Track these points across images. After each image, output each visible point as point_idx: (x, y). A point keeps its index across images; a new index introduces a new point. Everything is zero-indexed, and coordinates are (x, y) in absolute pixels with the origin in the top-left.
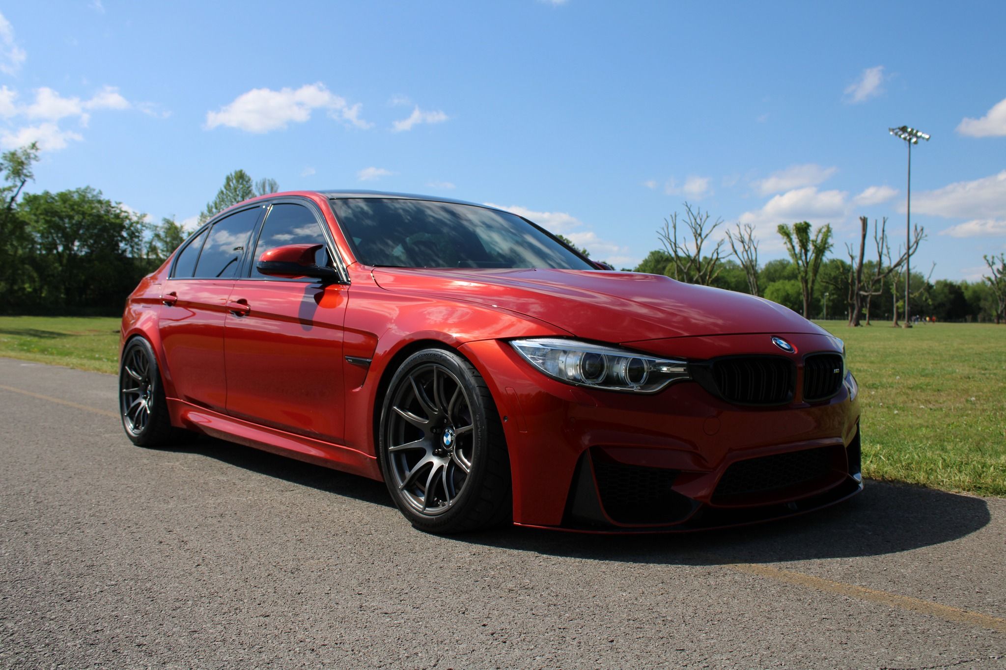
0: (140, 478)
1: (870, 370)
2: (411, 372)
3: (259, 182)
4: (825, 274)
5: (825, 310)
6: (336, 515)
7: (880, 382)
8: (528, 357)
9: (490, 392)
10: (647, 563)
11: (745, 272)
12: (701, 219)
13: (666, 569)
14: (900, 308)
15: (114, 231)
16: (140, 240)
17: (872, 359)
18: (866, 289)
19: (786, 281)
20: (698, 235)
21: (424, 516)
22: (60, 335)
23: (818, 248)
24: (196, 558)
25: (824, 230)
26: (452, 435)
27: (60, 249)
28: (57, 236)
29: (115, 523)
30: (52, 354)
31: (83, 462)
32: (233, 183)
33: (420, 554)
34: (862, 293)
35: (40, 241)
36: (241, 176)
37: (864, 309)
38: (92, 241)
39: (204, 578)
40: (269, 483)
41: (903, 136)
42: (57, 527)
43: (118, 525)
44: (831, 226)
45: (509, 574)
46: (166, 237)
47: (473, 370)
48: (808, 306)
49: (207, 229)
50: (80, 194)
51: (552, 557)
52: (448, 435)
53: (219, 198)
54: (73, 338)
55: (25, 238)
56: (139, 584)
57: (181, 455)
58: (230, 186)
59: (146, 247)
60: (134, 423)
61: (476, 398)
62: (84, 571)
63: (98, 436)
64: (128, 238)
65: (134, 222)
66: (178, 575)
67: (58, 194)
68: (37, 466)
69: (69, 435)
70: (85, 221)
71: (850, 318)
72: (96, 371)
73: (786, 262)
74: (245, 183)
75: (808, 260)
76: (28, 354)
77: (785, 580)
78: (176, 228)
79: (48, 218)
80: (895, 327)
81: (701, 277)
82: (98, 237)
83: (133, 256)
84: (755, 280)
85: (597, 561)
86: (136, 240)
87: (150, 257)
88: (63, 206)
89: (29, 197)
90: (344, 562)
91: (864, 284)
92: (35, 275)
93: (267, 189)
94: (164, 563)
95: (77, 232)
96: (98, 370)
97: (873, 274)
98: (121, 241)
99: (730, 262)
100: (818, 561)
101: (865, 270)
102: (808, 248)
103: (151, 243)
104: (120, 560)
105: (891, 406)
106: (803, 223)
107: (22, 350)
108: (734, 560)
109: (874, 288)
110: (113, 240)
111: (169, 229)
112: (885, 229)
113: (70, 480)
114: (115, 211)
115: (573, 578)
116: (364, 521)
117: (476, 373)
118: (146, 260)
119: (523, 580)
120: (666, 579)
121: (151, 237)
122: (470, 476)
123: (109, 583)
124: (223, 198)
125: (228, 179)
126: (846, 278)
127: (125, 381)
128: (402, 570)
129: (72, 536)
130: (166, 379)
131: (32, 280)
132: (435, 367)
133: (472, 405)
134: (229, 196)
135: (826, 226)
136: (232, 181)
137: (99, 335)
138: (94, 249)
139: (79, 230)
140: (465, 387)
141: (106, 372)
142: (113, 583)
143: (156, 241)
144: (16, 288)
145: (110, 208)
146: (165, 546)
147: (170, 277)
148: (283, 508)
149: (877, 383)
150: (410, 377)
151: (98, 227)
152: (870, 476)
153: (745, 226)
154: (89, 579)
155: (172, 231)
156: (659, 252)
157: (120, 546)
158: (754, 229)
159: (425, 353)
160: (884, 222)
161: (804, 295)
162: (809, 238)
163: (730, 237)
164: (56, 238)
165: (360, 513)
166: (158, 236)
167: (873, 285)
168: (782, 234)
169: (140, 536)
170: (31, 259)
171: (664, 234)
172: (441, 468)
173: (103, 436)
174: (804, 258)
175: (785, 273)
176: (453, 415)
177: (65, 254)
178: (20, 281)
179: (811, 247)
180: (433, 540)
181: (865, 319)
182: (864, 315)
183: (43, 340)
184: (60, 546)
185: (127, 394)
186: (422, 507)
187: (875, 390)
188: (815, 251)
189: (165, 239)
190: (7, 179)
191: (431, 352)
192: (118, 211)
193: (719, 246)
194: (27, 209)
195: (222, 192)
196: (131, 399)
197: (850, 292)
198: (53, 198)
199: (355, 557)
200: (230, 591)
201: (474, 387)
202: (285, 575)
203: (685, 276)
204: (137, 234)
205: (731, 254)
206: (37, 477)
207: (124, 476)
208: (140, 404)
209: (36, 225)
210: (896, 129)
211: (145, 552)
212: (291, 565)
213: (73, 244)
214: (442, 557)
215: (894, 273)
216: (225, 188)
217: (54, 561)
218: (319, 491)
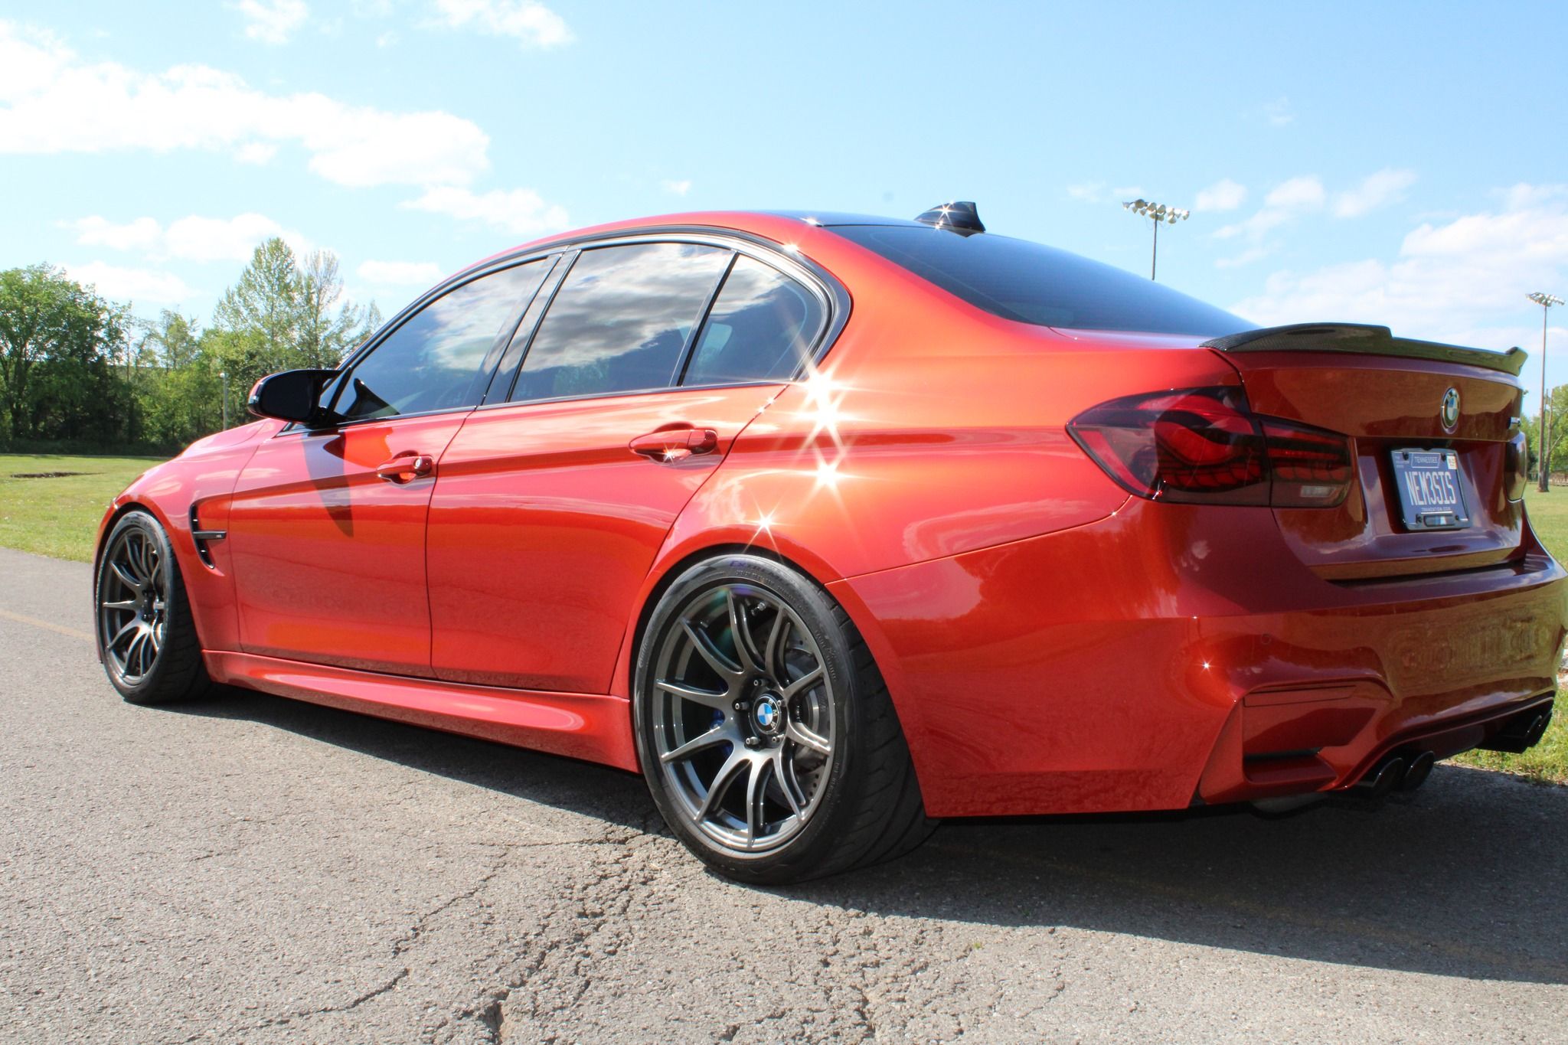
3: (307, 256)
16: (124, 342)
32: (265, 257)
36: (277, 248)
38: (53, 344)
46: (167, 336)
50: (33, 275)
53: (245, 281)
58: (261, 262)
59: (134, 351)
64: (106, 339)
65: (115, 316)
70: (40, 314)
74: (283, 257)
78: (183, 324)
83: (115, 365)
86: (119, 342)
87: (141, 366)
93: (322, 266)
98: (96, 344)
103: (141, 346)
110: (84, 342)
111: (171, 324)
114: (86, 298)
118: (136, 370)
121: (143, 338)
124: (249, 281)
125: (258, 252)
134: (260, 277)
136: (264, 254)
138: (57, 354)
143: (151, 343)
145: (79, 295)
155: (175, 328)
166: (153, 335)
177: (13, 362)
189: (165, 340)
192: (91, 299)
195: (249, 272)
204: (119, 334)
213: (24, 347)
216: (254, 265)
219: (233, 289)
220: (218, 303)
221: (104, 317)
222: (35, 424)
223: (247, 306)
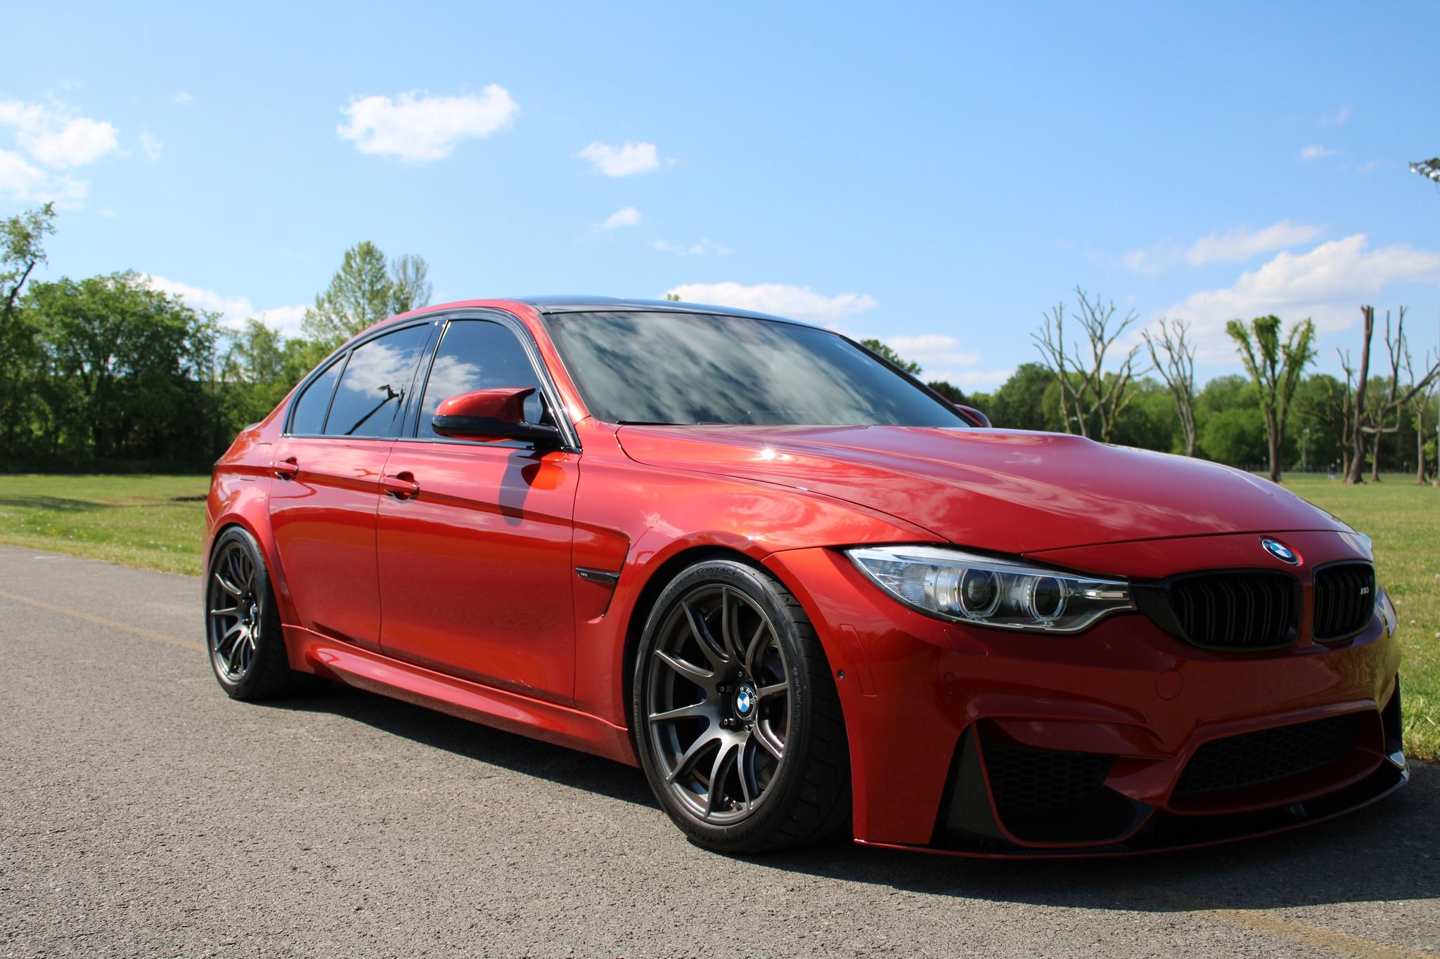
0: (248, 756)
1: (1390, 563)
2: (684, 596)
3: (396, 260)
4: (1303, 398)
5: (1303, 458)
6: (564, 821)
7: (1408, 584)
8: (876, 576)
9: (814, 630)
10: (1071, 906)
11: (1174, 397)
12: (1102, 314)
13: (1102, 917)
14: (1429, 453)
15: (171, 339)
16: (210, 354)
17: (1391, 542)
18: (1372, 423)
19: (1241, 411)
20: (1097, 338)
21: (708, 825)
22: (90, 506)
23: (1294, 358)
24: (354, 896)
25: (1302, 328)
26: (751, 696)
27: (87, 368)
28: (82, 348)
29: (218, 835)
30: (80, 538)
31: (154, 728)
32: (355, 262)
33: (706, 890)
34: (1366, 429)
35: (55, 356)
36: (369, 252)
37: (1368, 455)
38: (136, 356)
39: (372, 932)
40: (450, 764)
41: (1432, 175)
42: (129, 842)
43: (224, 838)
44: (1313, 322)
45: (851, 924)
46: (252, 348)
47: (787, 596)
48: (1277, 451)
49: (344, 356)
50: (117, 282)
51: (916, 895)
52: (744, 696)
53: (335, 286)
54: (109, 511)
55: (33, 353)
56: (270, 943)
57: (305, 715)
58: (351, 267)
59: (220, 364)
60: (230, 663)
61: (792, 640)
62: (182, 918)
63: (170, 681)
64: (193, 350)
65: (203, 326)
66: (329, 926)
67: (83, 282)
68: (83, 735)
69: (126, 680)
70: (125, 324)
71: (1345, 470)
72: (153, 569)
73: (1238, 380)
74: (374, 261)
75: (1276, 377)
76: (43, 539)
77: (1298, 939)
78: (267, 335)
79: (68, 320)
80: (1420, 484)
81: (1103, 406)
82: (144, 350)
83: (200, 379)
84: (1189, 409)
85: (989, 902)
86: (205, 353)
87: (226, 380)
88: (91, 300)
89: (39, 286)
90: (588, 903)
91: (1368, 415)
92: (47, 409)
93: (411, 271)
94: (305, 905)
95: (113, 341)
96: (156, 566)
97: (1383, 398)
98: (182, 355)
99: (1148, 380)
100: (1348, 905)
101: (1370, 393)
102: (1277, 358)
103: (228, 358)
104: (236, 900)
105: (1429, 624)
106: (1267, 318)
107: (32, 531)
108: (1209, 903)
109: (1385, 421)
110: (169, 354)
111: (257, 336)
112: (1403, 326)
113: (137, 758)
114: (172, 308)
115: (955, 932)
116: (610, 831)
117: (791, 601)
118: (222, 385)
119: (875, 934)
120: (1104, 934)
121: (229, 349)
122: (784, 764)
123: (223, 941)
124: (340, 286)
125: (348, 256)
126: (1338, 405)
127: (215, 596)
128: (682, 917)
129: (155, 858)
130: (282, 595)
131: (42, 417)
132: (724, 589)
133: (786, 651)
134: (350, 282)
135: (1305, 321)
136: (355, 259)
137: (150, 506)
138: (140, 368)
139: (116, 336)
140: (774, 623)
141: (169, 570)
142: (230, 940)
143: (237, 355)
144: (18, 429)
145: (165, 304)
146: (302, 875)
147: (285, 432)
148: (479, 808)
149: (1404, 585)
150: (684, 604)
151: (145, 334)
152: (1413, 753)
153: (1173, 323)
154: (192, 933)
155: (260, 339)
156: (1033, 366)
157: (231, 876)
158: (1188, 326)
159: (707, 567)
160: (1402, 315)
161: (1270, 434)
162: (1277, 341)
163: (1149, 342)
164: (79, 352)
165: (603, 817)
166: (239, 347)
167: (1384, 416)
168: (1233, 335)
169: (260, 858)
170: (42, 386)
171: (1043, 339)
172: (734, 749)
173: (179, 682)
174: (1269, 373)
175: (1240, 399)
176: (754, 666)
177: (94, 377)
178: (23, 419)
179: (1280, 356)
180: (725, 864)
181: (1370, 470)
182: (1370, 465)
183: (63, 515)
184: (138, 875)
185: (219, 617)
186: (704, 810)
187: (1401, 597)
188: (1288, 362)
189: (250, 352)
190: (5, 260)
191: (718, 566)
192: (177, 308)
193: (1131, 356)
194: (35, 306)
195: (339, 277)
196: (224, 624)
197: (1345, 428)
198: (76, 289)
199: (604, 895)
200: (415, 954)
201: (789, 623)
202: (498, 927)
203: (1077, 405)
204: (207, 344)
205: (1151, 369)
206: (86, 754)
207: (222, 753)
208: (239, 632)
209: (48, 330)
210: (1421, 163)
211: (273, 885)
212: (505, 908)
213: (106, 360)
214: (743, 895)
215: (1418, 395)
216: (344, 270)
217: (132, 902)
218: (532, 777)
219: (323, 295)
220: (305, 312)
221: (190, 327)
222: (119, 443)
223: (337, 314)
